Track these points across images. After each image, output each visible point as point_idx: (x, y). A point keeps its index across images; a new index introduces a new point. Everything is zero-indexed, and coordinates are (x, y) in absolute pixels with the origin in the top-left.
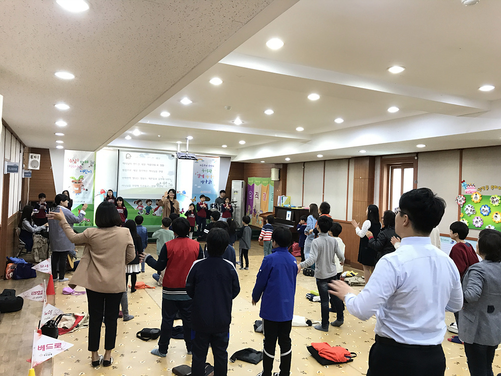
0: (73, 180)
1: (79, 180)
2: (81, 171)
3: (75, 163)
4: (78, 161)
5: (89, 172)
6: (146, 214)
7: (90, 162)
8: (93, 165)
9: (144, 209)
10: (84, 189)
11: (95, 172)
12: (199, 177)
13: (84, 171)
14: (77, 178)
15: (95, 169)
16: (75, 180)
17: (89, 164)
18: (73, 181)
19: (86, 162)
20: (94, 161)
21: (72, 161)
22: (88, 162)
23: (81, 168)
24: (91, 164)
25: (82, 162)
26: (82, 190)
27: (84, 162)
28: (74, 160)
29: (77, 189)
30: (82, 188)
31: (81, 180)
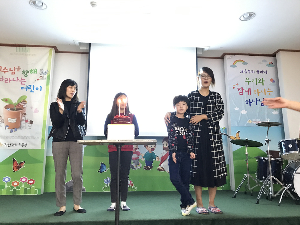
0: (7, 104)
1: (19, 104)
2: (22, 88)
3: (13, 73)
4: (18, 70)
5: (37, 89)
6: (146, 168)
7: (39, 72)
8: (45, 76)
9: (141, 157)
10: (27, 121)
12: (241, 94)
13: (27, 88)
14: (15, 101)
16: (12, 103)
17: (37, 76)
18: (6, 107)
19: (33, 71)
20: (47, 70)
21: (9, 70)
22: (36, 72)
23: (23, 83)
24: (42, 75)
25: (26, 72)
26: (23, 123)
27: (29, 72)
28: (13, 69)
29: (14, 121)
30: (23, 118)
31: (21, 104)
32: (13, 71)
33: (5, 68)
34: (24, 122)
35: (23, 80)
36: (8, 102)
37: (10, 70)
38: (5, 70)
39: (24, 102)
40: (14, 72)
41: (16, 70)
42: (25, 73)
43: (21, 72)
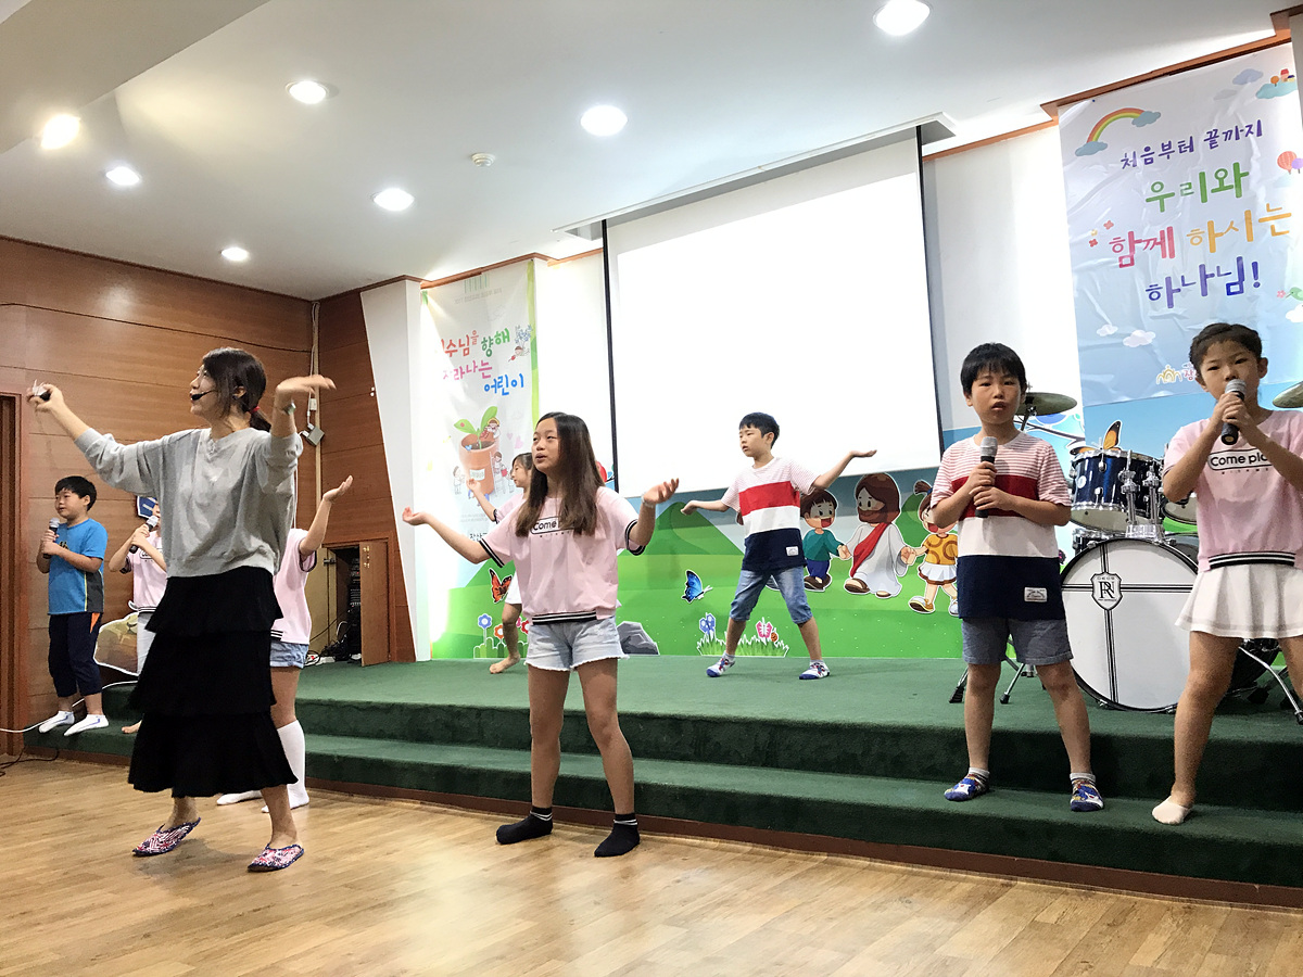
0: (464, 435)
1: (485, 431)
2: (487, 388)
3: (466, 352)
4: (474, 342)
5: (514, 383)
6: (810, 584)
7: (513, 336)
8: (527, 345)
10: (503, 473)
11: (536, 380)
12: (1127, 261)
13: (497, 385)
14: (477, 426)
15: (534, 365)
16: (473, 436)
17: (512, 346)
18: (464, 443)
19: (501, 337)
20: (530, 327)
21: (457, 345)
22: (508, 337)
23: (487, 373)
24: (521, 344)
25: (488, 343)
26: (498, 477)
27: (494, 342)
28: (464, 341)
29: (480, 475)
30: (497, 465)
31: (489, 430)
32: (466, 347)
33: (451, 344)
34: (500, 474)
35: (485, 367)
36: (466, 430)
37: (461, 346)
38: (452, 348)
39: (493, 425)
40: (468, 349)
41: (471, 341)
42: (487, 345)
43: (479, 344)
